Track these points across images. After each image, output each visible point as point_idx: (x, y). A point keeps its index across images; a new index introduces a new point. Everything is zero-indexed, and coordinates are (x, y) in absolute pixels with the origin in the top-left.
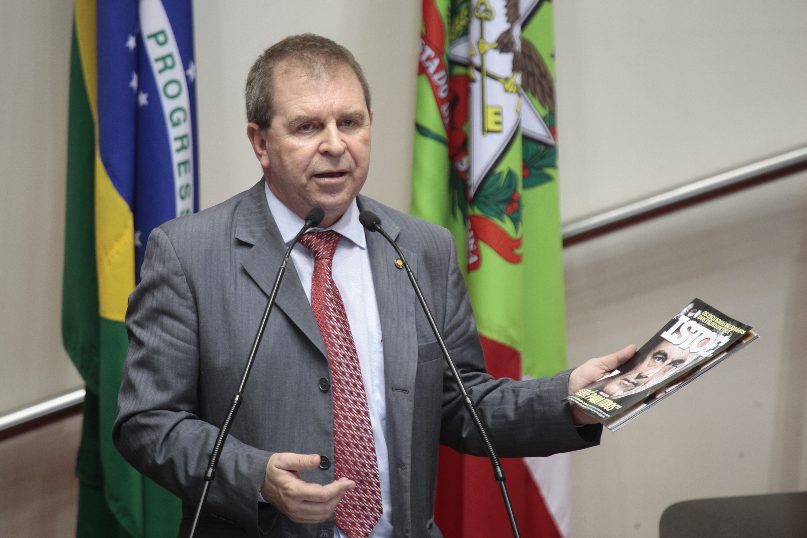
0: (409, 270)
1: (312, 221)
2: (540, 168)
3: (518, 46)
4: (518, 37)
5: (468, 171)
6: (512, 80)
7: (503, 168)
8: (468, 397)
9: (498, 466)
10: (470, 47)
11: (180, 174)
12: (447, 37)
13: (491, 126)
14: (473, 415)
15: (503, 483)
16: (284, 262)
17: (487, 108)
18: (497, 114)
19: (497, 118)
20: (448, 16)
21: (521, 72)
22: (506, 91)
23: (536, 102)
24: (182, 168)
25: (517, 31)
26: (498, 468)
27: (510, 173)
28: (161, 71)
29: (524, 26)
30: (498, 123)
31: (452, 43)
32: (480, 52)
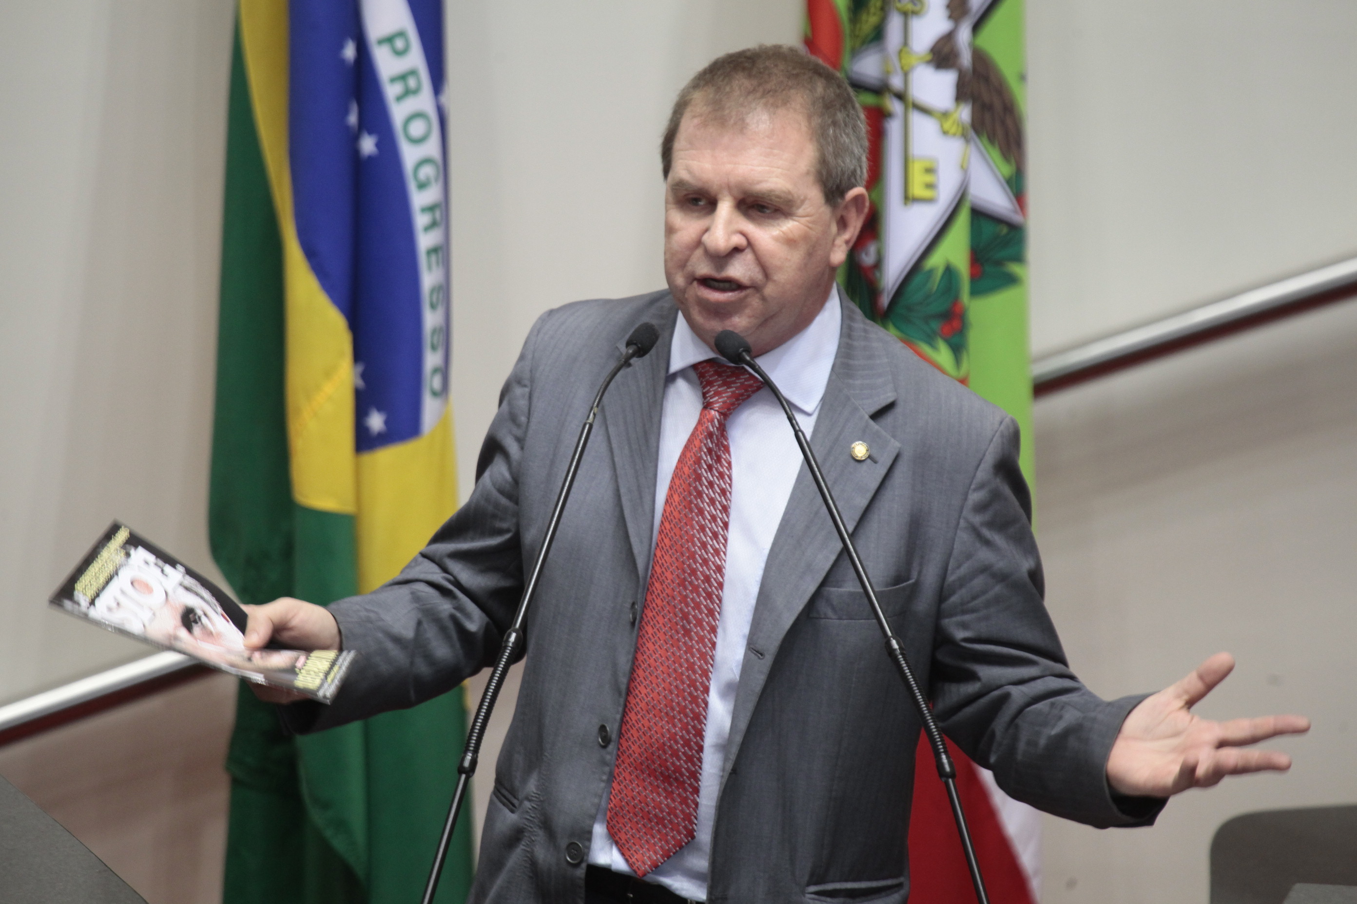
0: (797, 428)
1: (638, 347)
2: (999, 263)
3: (966, 59)
4: (966, 44)
5: (878, 265)
6: (956, 116)
7: (936, 260)
8: (894, 639)
9: (943, 754)
10: (885, 60)
11: (430, 268)
12: (848, 44)
13: (917, 190)
14: (903, 668)
15: (950, 781)
16: (592, 415)
17: (913, 162)
18: (930, 171)
19: (929, 178)
20: (849, 9)
21: (971, 103)
22: (945, 133)
23: (995, 154)
24: (433, 258)
25: (964, 35)
26: (944, 757)
27: (949, 271)
28: (399, 98)
29: (977, 27)
30: (930, 186)
31: (855, 53)
32: (902, 68)
